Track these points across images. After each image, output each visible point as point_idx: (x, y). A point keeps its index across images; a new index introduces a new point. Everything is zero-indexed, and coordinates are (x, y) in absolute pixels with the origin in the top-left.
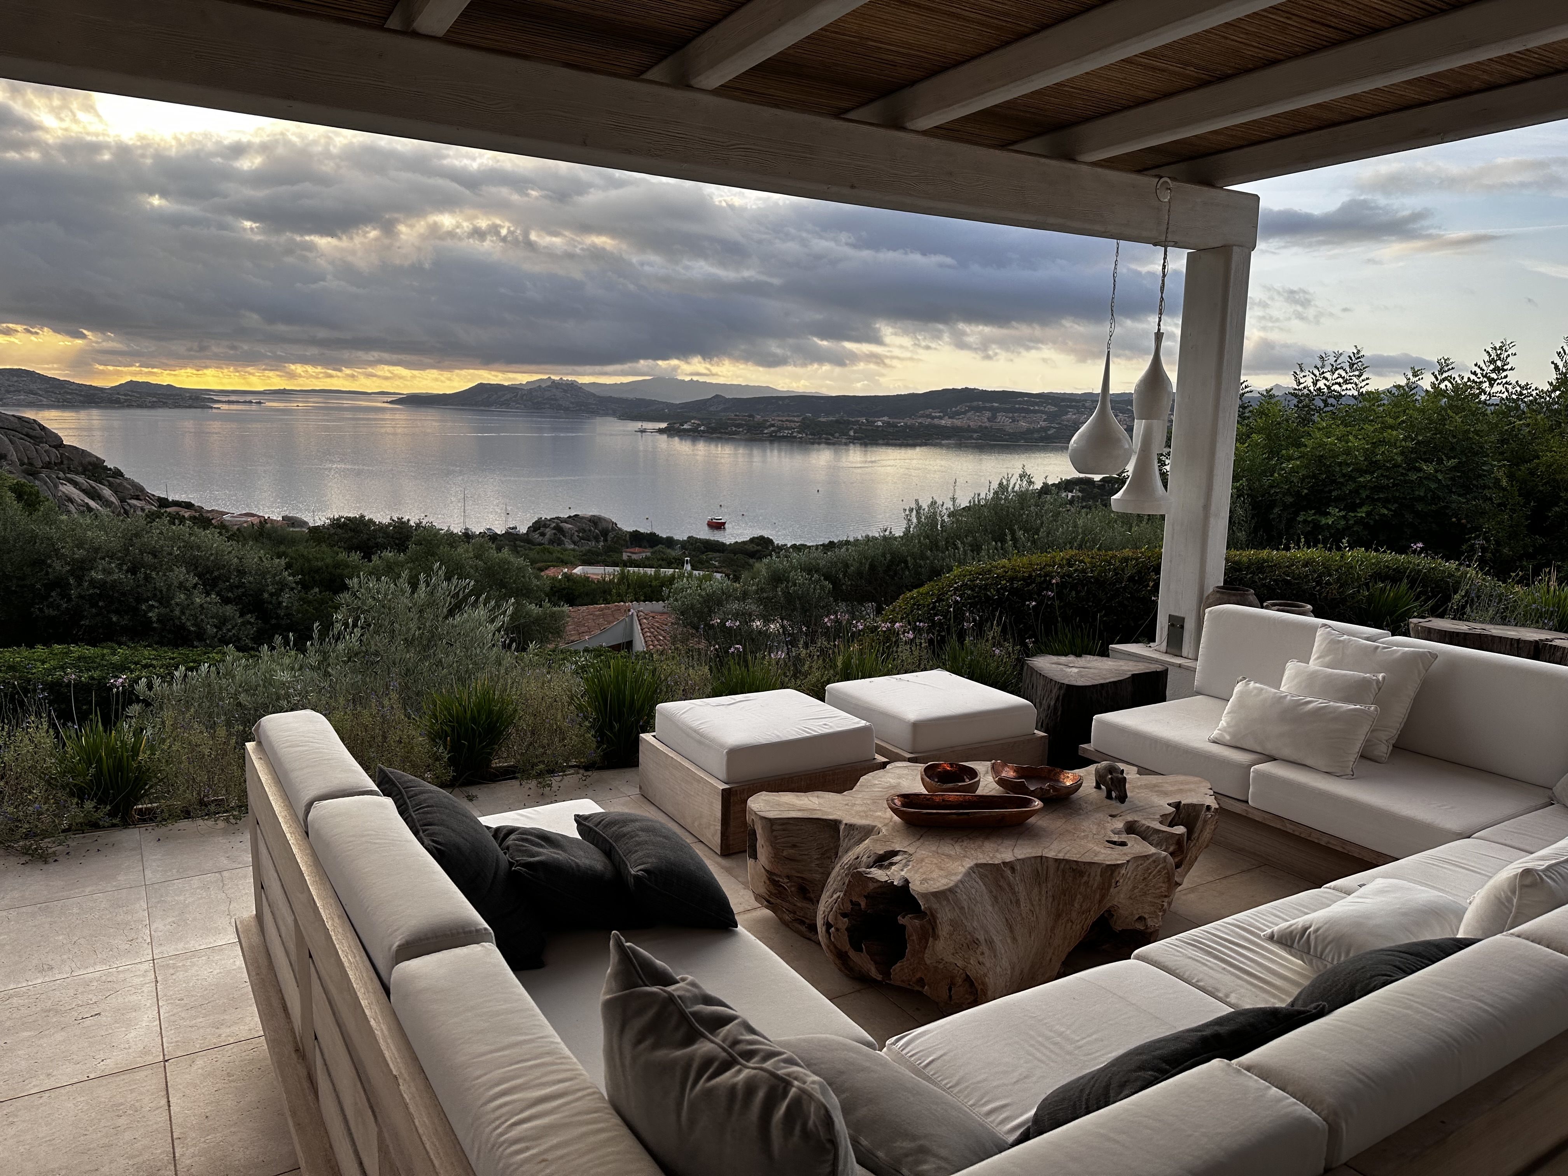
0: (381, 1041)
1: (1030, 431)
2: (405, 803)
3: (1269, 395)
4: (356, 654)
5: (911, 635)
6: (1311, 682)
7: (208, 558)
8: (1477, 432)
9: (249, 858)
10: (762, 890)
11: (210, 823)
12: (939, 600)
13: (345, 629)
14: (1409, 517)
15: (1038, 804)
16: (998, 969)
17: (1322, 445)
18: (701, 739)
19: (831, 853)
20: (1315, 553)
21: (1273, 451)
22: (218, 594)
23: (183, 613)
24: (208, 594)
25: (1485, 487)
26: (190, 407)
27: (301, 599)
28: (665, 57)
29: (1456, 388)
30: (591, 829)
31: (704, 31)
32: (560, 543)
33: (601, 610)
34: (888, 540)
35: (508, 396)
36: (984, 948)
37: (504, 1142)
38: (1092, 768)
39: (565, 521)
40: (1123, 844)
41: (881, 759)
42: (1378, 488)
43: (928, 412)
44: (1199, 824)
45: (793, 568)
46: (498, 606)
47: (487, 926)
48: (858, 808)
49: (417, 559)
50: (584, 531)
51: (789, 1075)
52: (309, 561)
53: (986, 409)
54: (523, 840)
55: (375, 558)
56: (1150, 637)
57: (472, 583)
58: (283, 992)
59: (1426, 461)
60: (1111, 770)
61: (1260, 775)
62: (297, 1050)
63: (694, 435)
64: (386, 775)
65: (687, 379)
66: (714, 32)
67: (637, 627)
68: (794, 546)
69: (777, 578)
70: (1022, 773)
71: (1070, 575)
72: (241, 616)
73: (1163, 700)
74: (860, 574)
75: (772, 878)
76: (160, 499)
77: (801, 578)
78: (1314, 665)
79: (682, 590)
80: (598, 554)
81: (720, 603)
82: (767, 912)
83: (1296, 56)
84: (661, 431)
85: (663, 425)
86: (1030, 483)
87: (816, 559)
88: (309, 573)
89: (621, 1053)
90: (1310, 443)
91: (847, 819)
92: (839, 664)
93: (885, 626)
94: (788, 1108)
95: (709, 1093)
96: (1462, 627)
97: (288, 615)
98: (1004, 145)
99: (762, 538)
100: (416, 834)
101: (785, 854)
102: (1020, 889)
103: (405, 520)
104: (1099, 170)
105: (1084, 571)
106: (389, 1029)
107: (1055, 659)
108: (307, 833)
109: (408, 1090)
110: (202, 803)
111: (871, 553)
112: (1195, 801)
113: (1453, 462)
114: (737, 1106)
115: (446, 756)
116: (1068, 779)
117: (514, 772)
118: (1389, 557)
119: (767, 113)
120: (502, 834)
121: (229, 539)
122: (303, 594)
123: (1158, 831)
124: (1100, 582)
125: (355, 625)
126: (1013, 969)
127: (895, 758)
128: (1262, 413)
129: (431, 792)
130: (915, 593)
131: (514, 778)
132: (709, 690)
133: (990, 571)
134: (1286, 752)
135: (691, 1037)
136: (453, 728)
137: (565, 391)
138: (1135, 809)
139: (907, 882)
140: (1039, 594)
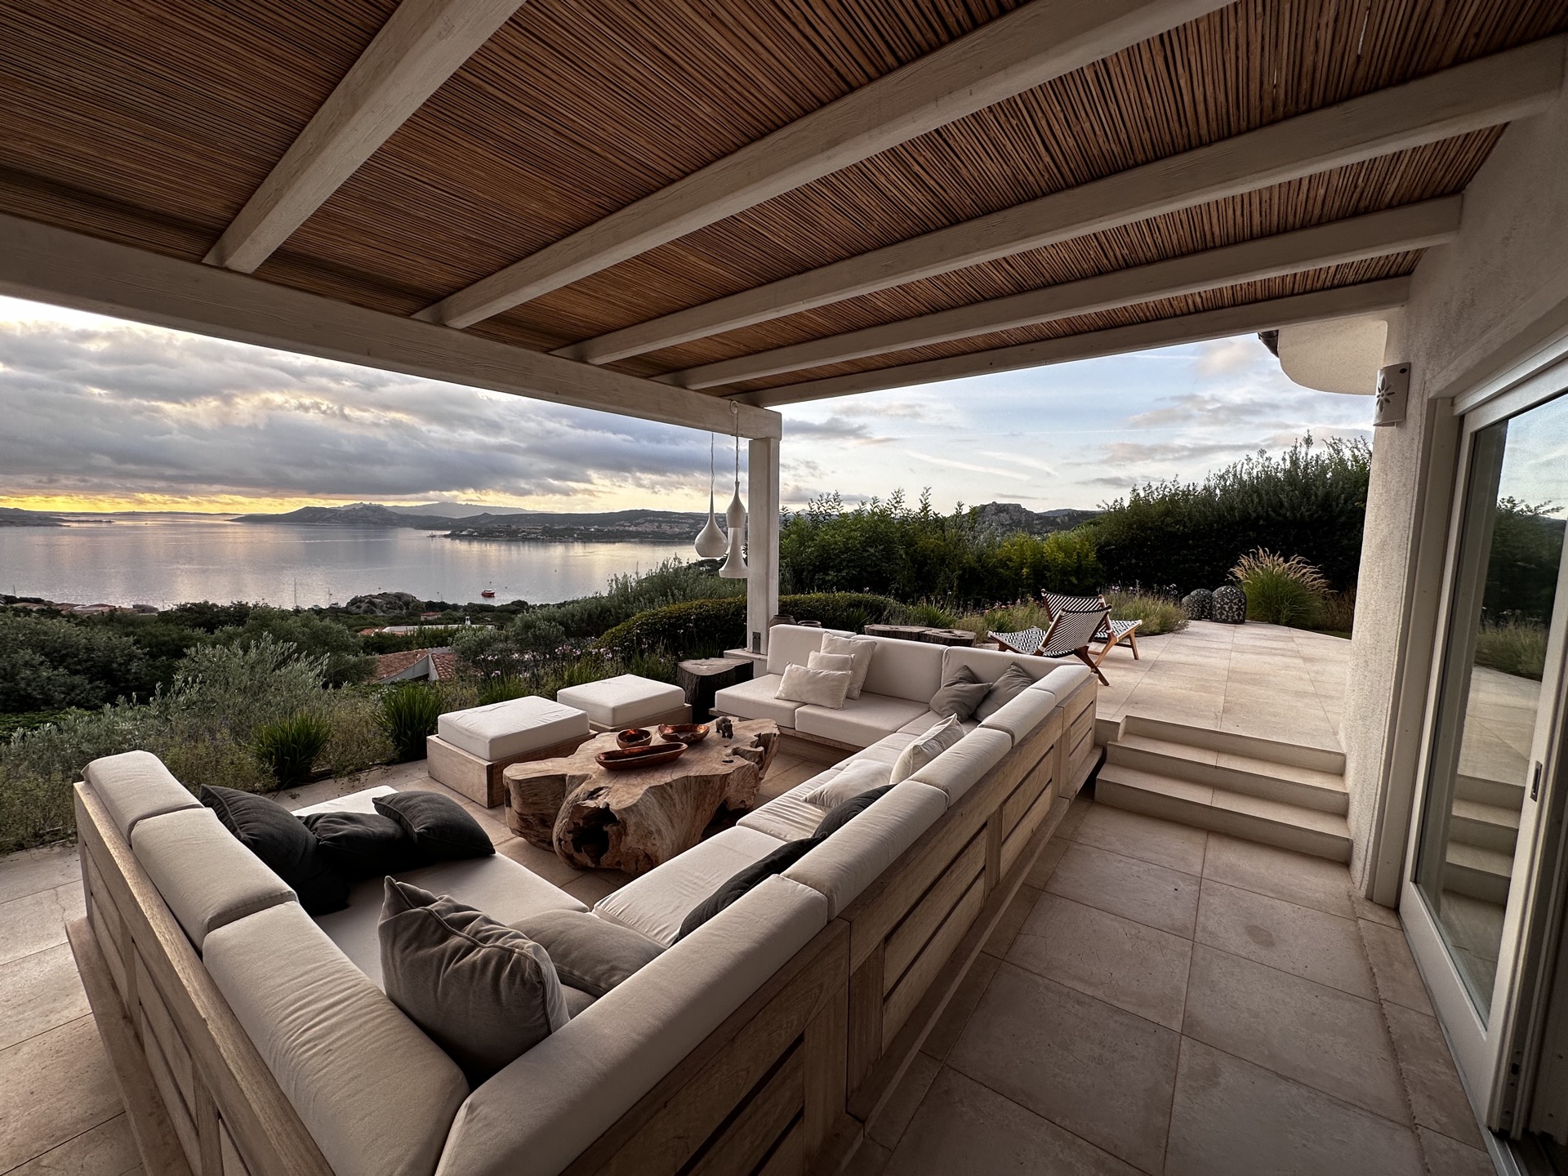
0: (193, 997)
1: (680, 534)
2: (225, 809)
3: (798, 515)
4: (195, 703)
5: (610, 656)
6: (823, 663)
7: (55, 641)
8: (891, 532)
9: (80, 873)
10: (516, 826)
11: (45, 850)
12: (628, 633)
13: (185, 686)
14: (865, 574)
15: (685, 746)
16: (664, 846)
17: (824, 539)
18: (471, 735)
19: (562, 795)
20: (820, 595)
21: (802, 544)
22: (65, 668)
23: (28, 685)
24: (55, 668)
25: (896, 558)
26: (38, 525)
27: (149, 666)
28: (428, 306)
29: (881, 511)
30: (385, 806)
31: (452, 293)
32: (373, 612)
33: (405, 655)
34: (597, 599)
35: (328, 515)
36: (656, 835)
37: (296, 1045)
38: (715, 721)
39: (376, 597)
40: (732, 761)
41: (593, 732)
42: (850, 561)
43: (621, 523)
44: (771, 744)
45: (539, 619)
46: (317, 659)
47: (290, 889)
48: (577, 765)
49: (253, 630)
50: (390, 603)
51: (512, 946)
52: (156, 637)
53: (654, 521)
54: (329, 822)
55: (217, 632)
56: (744, 645)
57: (296, 644)
58: (113, 974)
59: (871, 546)
60: (724, 721)
61: (800, 713)
62: (125, 1017)
63: (470, 538)
64: (209, 791)
65: (464, 503)
66: (459, 294)
67: (432, 665)
68: (542, 605)
69: (528, 626)
70: (677, 730)
71: (701, 614)
72: (91, 682)
73: (752, 678)
74: (582, 620)
75: (522, 817)
76: (6, 598)
77: (544, 625)
78: (822, 653)
79: (462, 638)
80: (402, 619)
81: (489, 645)
82: (521, 839)
83: (790, 345)
84: (446, 536)
85: (448, 532)
86: (680, 563)
87: (553, 613)
88: (156, 646)
89: (393, 959)
90: (818, 538)
91: (570, 773)
92: (566, 677)
93: (594, 651)
94: (511, 967)
95: (456, 971)
96: (887, 628)
97: (136, 679)
98: (647, 377)
99: (520, 601)
100: (233, 832)
101: (530, 800)
102: (676, 797)
103: (244, 603)
104: (699, 394)
105: (708, 611)
106: (201, 984)
107: (694, 661)
108: (131, 846)
109: (216, 1028)
110: (36, 835)
111: (588, 607)
112: (768, 732)
113: (882, 547)
114: (477, 975)
115: (272, 770)
116: (702, 729)
117: (330, 774)
118: (855, 595)
119: (500, 346)
120: (310, 821)
121: (77, 625)
122: (151, 662)
123: (749, 751)
124: (717, 617)
125: (194, 681)
126: (673, 844)
127: (601, 730)
128: (795, 524)
129: (248, 798)
130: (614, 630)
131: (330, 778)
132: (477, 701)
133: (657, 614)
134: (812, 700)
135: (444, 938)
136: (277, 749)
137: (374, 511)
138: (737, 741)
139: (608, 805)
140: (685, 625)
